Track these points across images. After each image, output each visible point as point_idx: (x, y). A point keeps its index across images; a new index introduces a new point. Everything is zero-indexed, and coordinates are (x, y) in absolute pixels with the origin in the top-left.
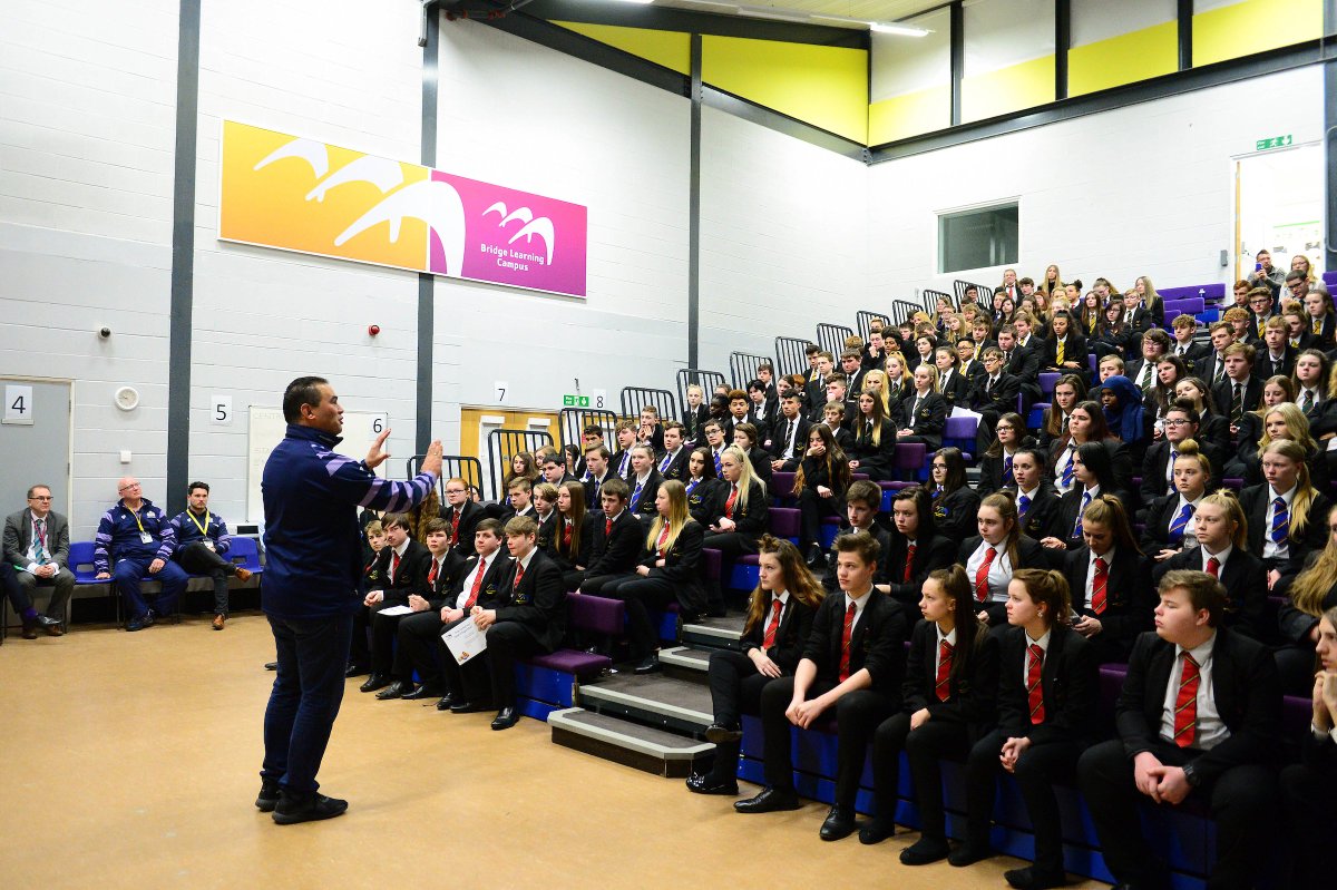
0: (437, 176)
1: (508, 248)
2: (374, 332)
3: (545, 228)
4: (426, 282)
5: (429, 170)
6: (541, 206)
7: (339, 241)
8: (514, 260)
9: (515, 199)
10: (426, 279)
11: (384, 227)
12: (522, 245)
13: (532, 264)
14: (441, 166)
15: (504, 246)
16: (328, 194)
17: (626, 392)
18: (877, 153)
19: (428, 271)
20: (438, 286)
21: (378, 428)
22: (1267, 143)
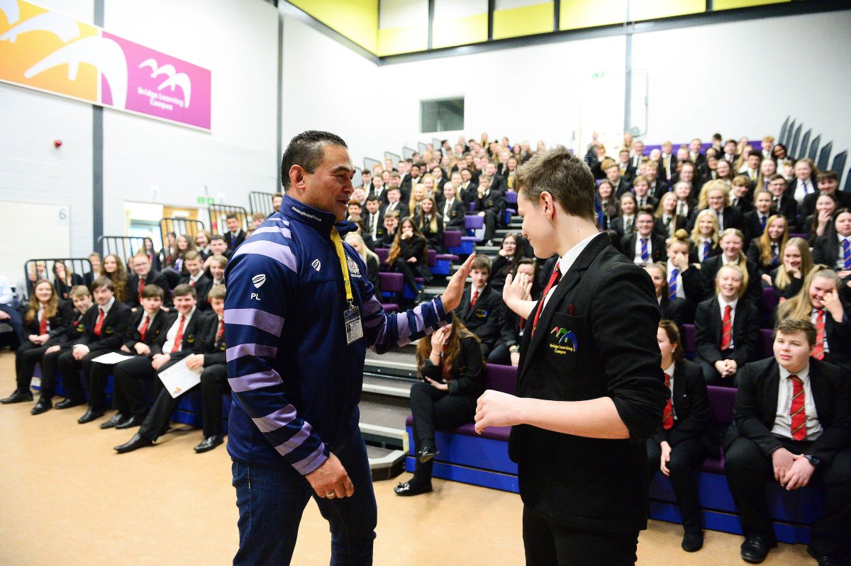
0: (106, 35)
1: (158, 92)
2: (58, 145)
3: (184, 81)
4: (98, 112)
5: (100, 30)
6: (181, 66)
7: (29, 74)
8: (163, 101)
9: (163, 59)
10: (98, 108)
11: (64, 68)
12: (167, 91)
13: (175, 106)
14: (107, 29)
15: (155, 90)
16: (20, 37)
17: (252, 195)
18: (383, 59)
19: (99, 103)
20: (106, 115)
21: (63, 216)
22: (597, 75)
